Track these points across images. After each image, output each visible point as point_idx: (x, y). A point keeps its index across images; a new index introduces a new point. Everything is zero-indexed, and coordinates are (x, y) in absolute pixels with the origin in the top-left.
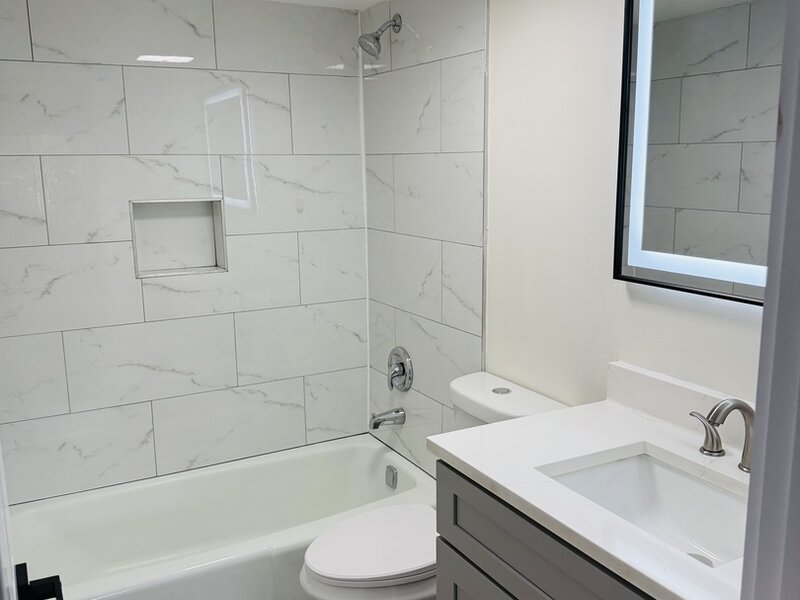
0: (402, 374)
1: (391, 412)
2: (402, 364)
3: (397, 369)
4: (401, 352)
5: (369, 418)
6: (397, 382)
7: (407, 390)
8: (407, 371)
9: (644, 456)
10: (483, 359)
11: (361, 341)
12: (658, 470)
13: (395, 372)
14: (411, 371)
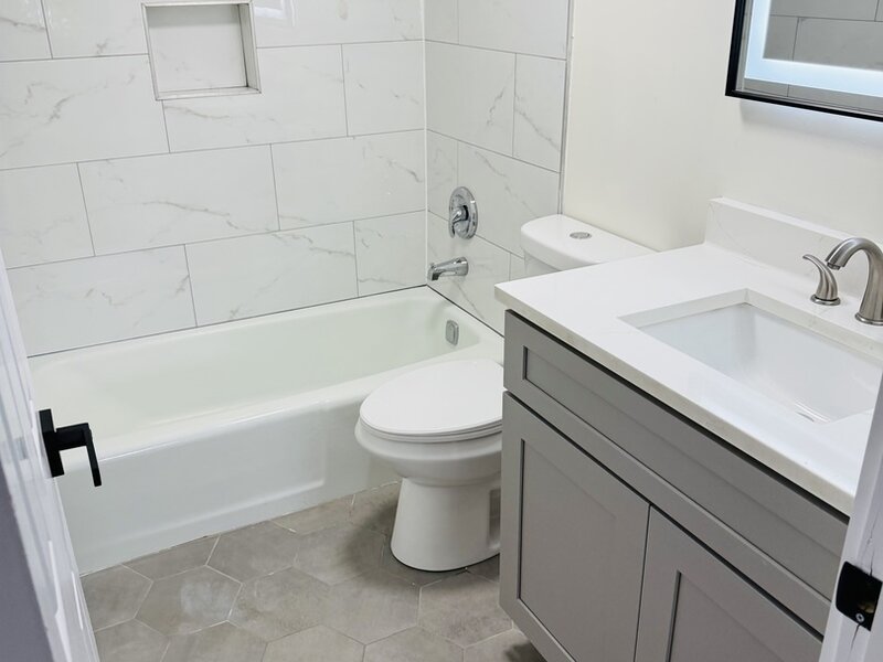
0: (464, 218)
1: (452, 262)
2: (465, 207)
3: (459, 213)
4: (465, 194)
5: (427, 268)
6: (459, 227)
7: (470, 237)
8: (471, 215)
9: (745, 306)
10: (561, 199)
11: (418, 180)
12: (759, 320)
13: (457, 216)
14: (476, 216)
